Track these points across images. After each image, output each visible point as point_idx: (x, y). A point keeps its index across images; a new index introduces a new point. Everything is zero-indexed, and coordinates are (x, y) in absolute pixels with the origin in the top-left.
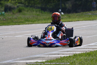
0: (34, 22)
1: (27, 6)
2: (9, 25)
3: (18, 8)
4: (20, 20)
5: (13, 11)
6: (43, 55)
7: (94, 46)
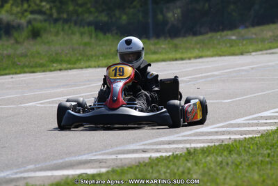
0: (75, 63)
2: (6, 74)
3: (30, 27)
4: (37, 60)
5: (16, 34)
6: (100, 154)
7: (245, 125)
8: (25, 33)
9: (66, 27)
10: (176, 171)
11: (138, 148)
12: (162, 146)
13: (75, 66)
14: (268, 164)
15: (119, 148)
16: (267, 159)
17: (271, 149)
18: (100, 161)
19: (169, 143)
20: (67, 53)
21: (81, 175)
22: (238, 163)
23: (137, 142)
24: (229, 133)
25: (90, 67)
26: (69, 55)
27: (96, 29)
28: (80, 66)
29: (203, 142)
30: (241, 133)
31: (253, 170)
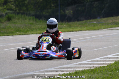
0: (26, 32)
1: (18, 13)
3: (7, 16)
4: (10, 30)
8: (5, 18)
9: (23, 16)
12: (64, 69)
20: (23, 28)
25: (33, 34)
27: (35, 17)
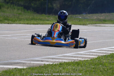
6: (24, 61)
7: (84, 55)
9: (12, 6)
10: (55, 71)
11: (39, 59)
12: (49, 60)
13: (15, 22)
14: (93, 72)
15: (31, 59)
16: (93, 70)
17: (95, 66)
18: (24, 63)
19: (53, 59)
20: (11, 17)
21: (15, 68)
22: (81, 70)
23: (39, 57)
24: (77, 57)
25: (20, 23)
26: (12, 18)
27: (24, 8)
28: (16, 23)
29: (67, 60)
30: (82, 58)
31: (87, 74)
